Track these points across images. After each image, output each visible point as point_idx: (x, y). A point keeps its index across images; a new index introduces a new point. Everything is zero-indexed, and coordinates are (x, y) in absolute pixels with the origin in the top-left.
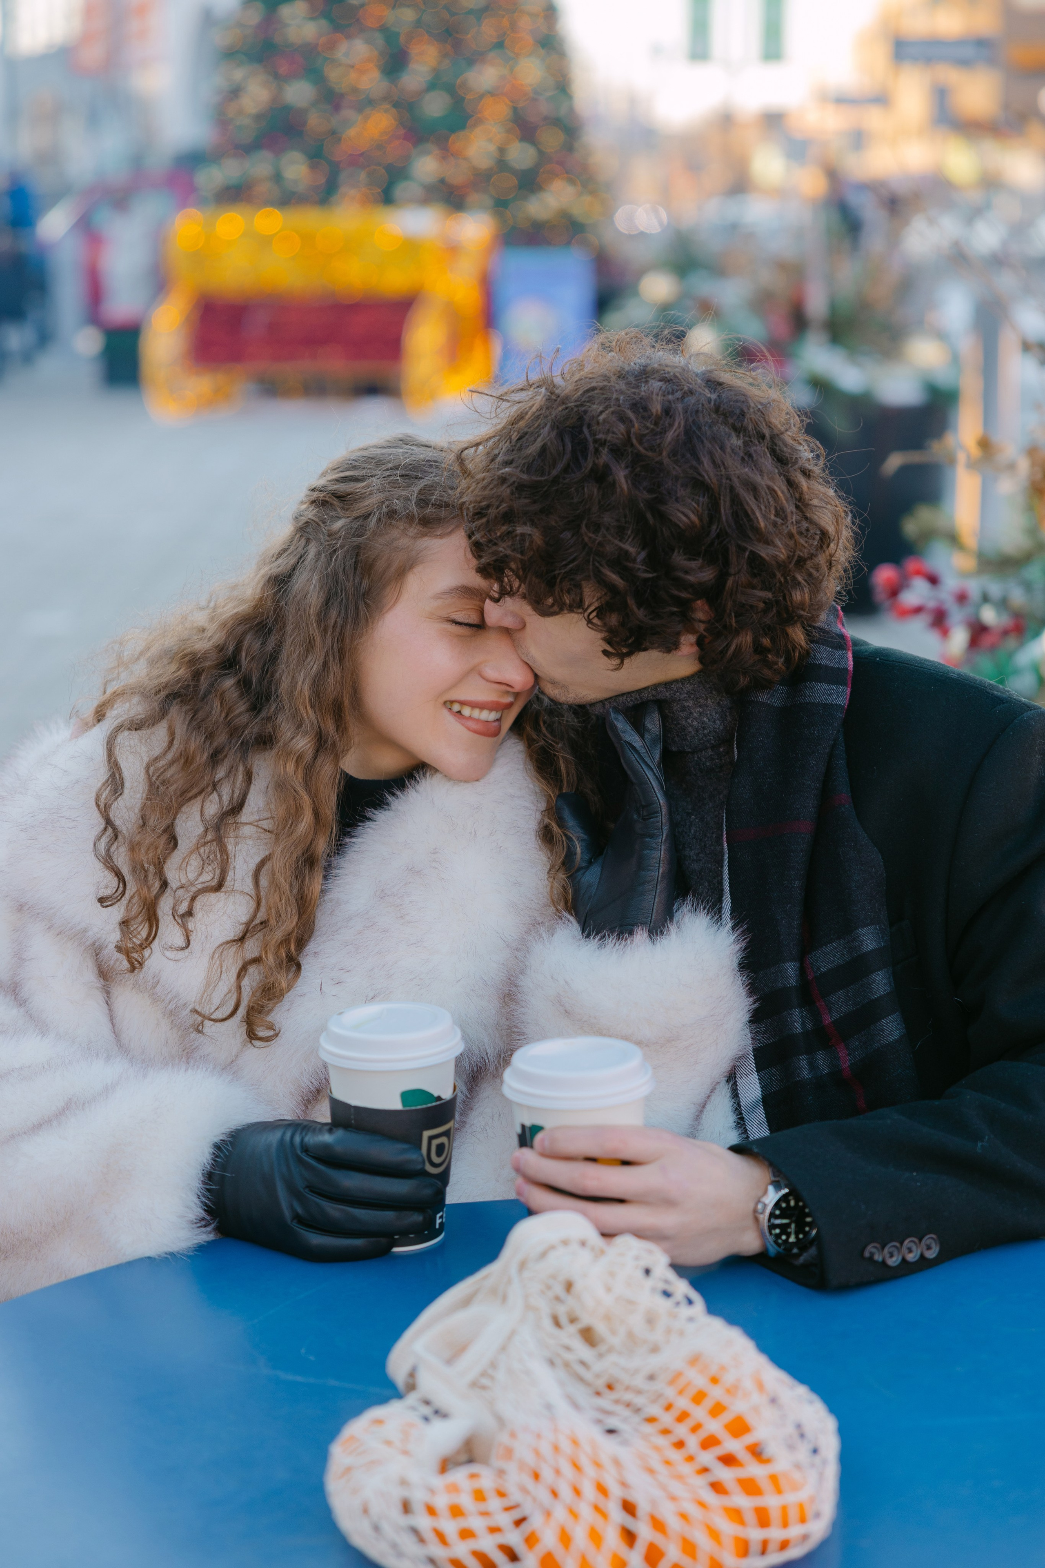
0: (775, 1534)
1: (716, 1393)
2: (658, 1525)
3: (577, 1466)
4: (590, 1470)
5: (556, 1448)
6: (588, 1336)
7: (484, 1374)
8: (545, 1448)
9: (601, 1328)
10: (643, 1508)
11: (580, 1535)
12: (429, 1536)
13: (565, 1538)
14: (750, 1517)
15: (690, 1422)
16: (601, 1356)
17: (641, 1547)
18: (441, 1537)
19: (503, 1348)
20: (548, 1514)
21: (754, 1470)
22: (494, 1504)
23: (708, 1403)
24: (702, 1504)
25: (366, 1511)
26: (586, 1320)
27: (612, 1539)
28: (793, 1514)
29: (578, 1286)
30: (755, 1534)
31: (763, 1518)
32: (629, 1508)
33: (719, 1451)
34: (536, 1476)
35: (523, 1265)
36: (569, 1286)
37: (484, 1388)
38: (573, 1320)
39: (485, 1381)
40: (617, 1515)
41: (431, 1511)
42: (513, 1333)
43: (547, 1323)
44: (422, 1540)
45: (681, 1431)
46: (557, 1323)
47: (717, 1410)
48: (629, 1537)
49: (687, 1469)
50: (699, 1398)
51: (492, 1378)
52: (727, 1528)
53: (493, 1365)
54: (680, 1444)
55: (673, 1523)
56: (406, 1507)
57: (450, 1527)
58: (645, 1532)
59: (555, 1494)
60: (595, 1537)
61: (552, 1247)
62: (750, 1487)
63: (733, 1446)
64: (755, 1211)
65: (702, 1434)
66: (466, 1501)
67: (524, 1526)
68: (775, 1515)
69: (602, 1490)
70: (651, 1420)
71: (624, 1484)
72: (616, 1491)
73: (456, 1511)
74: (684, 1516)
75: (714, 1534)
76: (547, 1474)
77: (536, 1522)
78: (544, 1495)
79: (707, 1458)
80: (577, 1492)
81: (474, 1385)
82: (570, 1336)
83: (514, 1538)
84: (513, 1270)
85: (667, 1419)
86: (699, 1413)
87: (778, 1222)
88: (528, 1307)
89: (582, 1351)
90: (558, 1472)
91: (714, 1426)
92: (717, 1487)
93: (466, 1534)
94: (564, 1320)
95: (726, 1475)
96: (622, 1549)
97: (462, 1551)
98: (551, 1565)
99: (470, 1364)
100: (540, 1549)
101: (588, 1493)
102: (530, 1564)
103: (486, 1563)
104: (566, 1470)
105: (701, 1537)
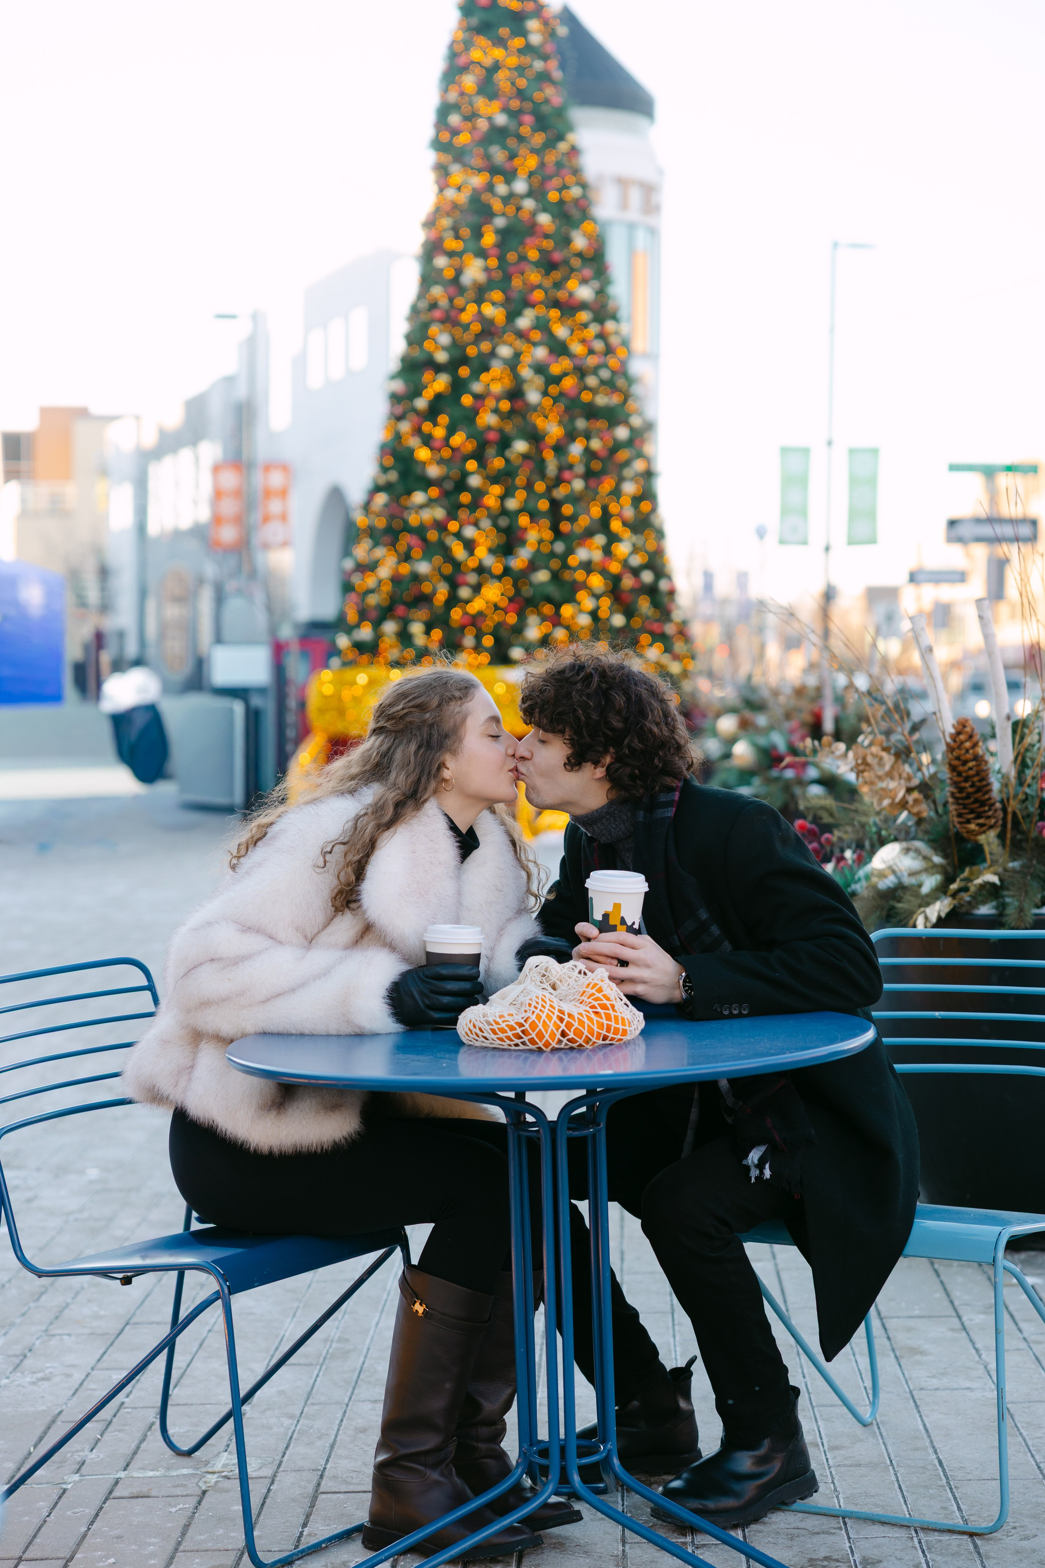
0: (613, 1024)
2: (570, 1015)
4: (548, 1003)
5: (537, 997)
6: (554, 986)
7: (515, 1000)
8: (534, 998)
9: (558, 983)
10: (566, 1012)
11: (544, 1016)
13: (539, 1017)
14: (603, 1016)
15: (585, 994)
16: (557, 991)
17: (565, 1023)
18: (497, 1023)
19: (522, 992)
20: (533, 1012)
22: (515, 1016)
24: (587, 1011)
25: (470, 1021)
27: (555, 1019)
28: (620, 1021)
29: (550, 968)
30: (606, 1023)
31: (608, 1017)
32: (561, 1011)
33: (594, 997)
35: (530, 970)
36: (546, 970)
38: (547, 981)
39: (514, 1003)
40: (557, 1013)
42: (525, 988)
43: (538, 983)
44: (489, 1023)
45: (582, 998)
47: (595, 986)
48: (562, 1020)
49: (582, 1005)
50: (588, 985)
51: (517, 999)
52: (596, 1019)
54: (582, 1002)
55: (576, 1016)
56: (485, 1016)
57: (500, 1021)
58: (566, 1018)
59: (536, 1008)
60: (549, 1017)
61: (541, 963)
63: (598, 995)
64: (679, 981)
65: (588, 995)
66: (505, 1014)
67: (524, 1018)
68: (613, 1018)
69: (553, 1007)
70: (574, 1000)
71: (561, 1007)
72: (557, 1008)
74: (581, 1014)
75: (589, 1018)
76: (534, 1004)
77: (529, 1015)
78: (532, 1009)
79: (591, 1001)
80: (544, 1007)
81: (511, 1004)
82: (546, 985)
83: (521, 1021)
84: (527, 972)
85: (578, 997)
86: (588, 990)
88: (532, 980)
89: (551, 990)
90: (537, 1003)
91: (593, 991)
92: (593, 1007)
93: (504, 1021)
94: (544, 981)
95: (596, 1003)
96: (558, 1022)
97: (503, 1025)
98: (533, 1026)
99: (510, 999)
100: (530, 1021)
101: (548, 1007)
102: (527, 1026)
103: (512, 1028)
104: (540, 1002)
105: (585, 1020)
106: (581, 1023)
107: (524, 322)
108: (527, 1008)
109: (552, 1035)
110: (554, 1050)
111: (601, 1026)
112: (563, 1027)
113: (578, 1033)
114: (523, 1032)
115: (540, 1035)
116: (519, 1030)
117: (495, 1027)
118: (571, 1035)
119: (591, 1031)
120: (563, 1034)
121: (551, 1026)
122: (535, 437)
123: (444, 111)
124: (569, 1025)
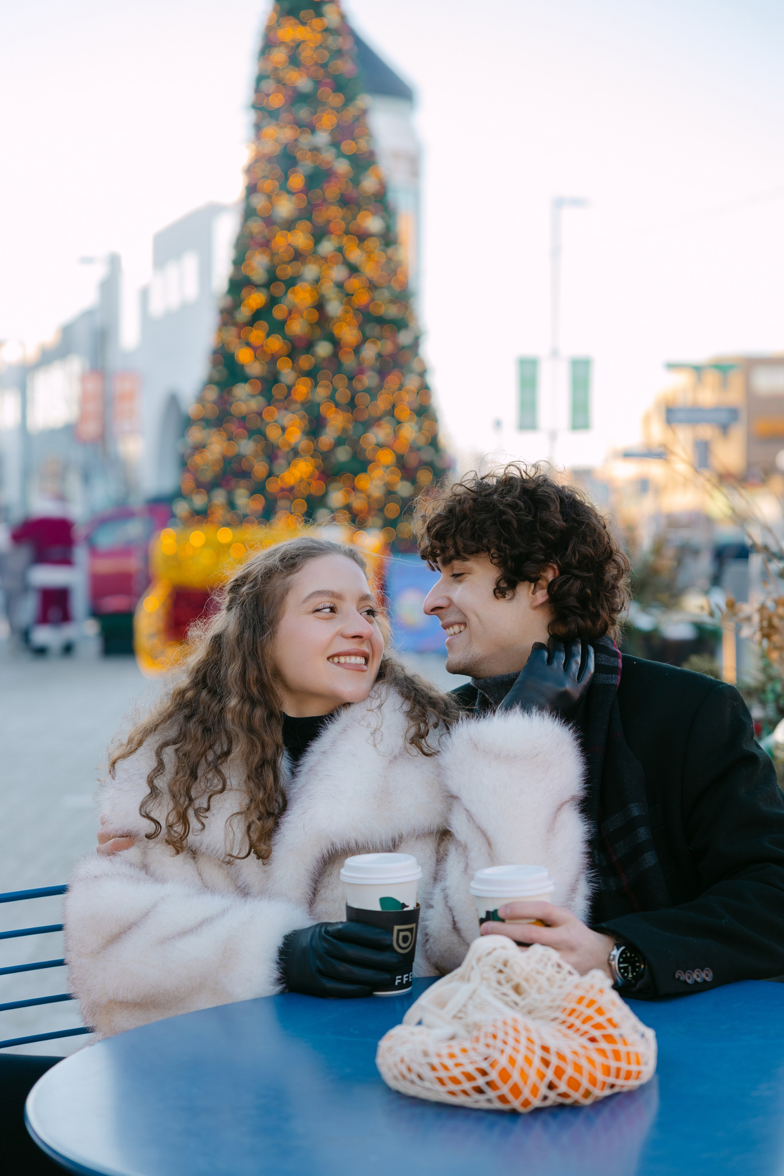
0: (624, 1066)
1: (590, 996)
2: (561, 1057)
3: (516, 1030)
4: (524, 1034)
5: (505, 1023)
6: (517, 989)
7: (460, 1011)
8: (500, 1024)
9: (524, 984)
10: (553, 1050)
11: (520, 1059)
12: (438, 1066)
13: (512, 1061)
14: (610, 1054)
15: (576, 1014)
16: (524, 999)
17: (552, 1068)
18: (446, 1068)
19: (471, 998)
20: (502, 1051)
21: (610, 1031)
22: (472, 1053)
23: (585, 1002)
24: (584, 1047)
25: (402, 1061)
26: (517, 979)
27: (537, 1063)
28: (633, 1058)
29: (511, 962)
30: (613, 1064)
31: (617, 1055)
32: (545, 1049)
33: (592, 1022)
34: (495, 1037)
35: (479, 960)
36: (505, 964)
37: (460, 1018)
38: (508, 982)
39: (460, 1015)
40: (539, 1052)
41: (439, 1055)
42: (474, 992)
43: (494, 984)
44: (433, 1068)
45: (572, 1020)
46: (499, 983)
47: (591, 1003)
48: (546, 1063)
49: (576, 1036)
50: (581, 1000)
51: (465, 1013)
52: (598, 1059)
53: (465, 1006)
54: (571, 1027)
55: (569, 1056)
56: (426, 1054)
57: (449, 1063)
58: (554, 1061)
59: (505, 1043)
60: (528, 1061)
61: (495, 949)
62: (609, 1038)
63: (599, 1019)
64: (609, 960)
65: (583, 1017)
66: (456, 1051)
67: (488, 1060)
68: (623, 1056)
69: (530, 1040)
70: (554, 1019)
71: (541, 1038)
72: (538, 1043)
73: (452, 1056)
74: (575, 1053)
75: (591, 1061)
76: (501, 1035)
77: (496, 1055)
78: (499, 1044)
79: (586, 1027)
80: (517, 1041)
81: (455, 1017)
82: (507, 989)
83: (484, 1065)
84: (474, 963)
85: (563, 1016)
86: (581, 1008)
87: (622, 965)
88: (483, 978)
89: (514, 996)
90: (506, 1033)
91: (590, 1012)
92: (593, 1040)
93: (457, 1065)
94: (503, 981)
95: (596, 1033)
96: (543, 1068)
97: (456, 1072)
98: (505, 1075)
99: (452, 1007)
100: (498, 1068)
101: (524, 1041)
102: (494, 1075)
103: (470, 1078)
104: (511, 1032)
105: (584, 1063)
106: (578, 1068)
107: (327, 247)
108: (491, 1041)
109: (535, 1090)
110: (538, 1111)
111: (607, 1071)
112: (550, 1074)
113: (574, 1084)
114: (488, 1084)
115: (516, 1090)
116: (481, 1081)
117: (443, 1074)
118: (563, 1087)
119: (593, 1081)
120: (551, 1086)
121: (533, 1077)
122: (336, 343)
123: (260, 79)
124: (559, 1072)
